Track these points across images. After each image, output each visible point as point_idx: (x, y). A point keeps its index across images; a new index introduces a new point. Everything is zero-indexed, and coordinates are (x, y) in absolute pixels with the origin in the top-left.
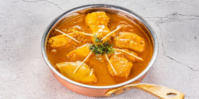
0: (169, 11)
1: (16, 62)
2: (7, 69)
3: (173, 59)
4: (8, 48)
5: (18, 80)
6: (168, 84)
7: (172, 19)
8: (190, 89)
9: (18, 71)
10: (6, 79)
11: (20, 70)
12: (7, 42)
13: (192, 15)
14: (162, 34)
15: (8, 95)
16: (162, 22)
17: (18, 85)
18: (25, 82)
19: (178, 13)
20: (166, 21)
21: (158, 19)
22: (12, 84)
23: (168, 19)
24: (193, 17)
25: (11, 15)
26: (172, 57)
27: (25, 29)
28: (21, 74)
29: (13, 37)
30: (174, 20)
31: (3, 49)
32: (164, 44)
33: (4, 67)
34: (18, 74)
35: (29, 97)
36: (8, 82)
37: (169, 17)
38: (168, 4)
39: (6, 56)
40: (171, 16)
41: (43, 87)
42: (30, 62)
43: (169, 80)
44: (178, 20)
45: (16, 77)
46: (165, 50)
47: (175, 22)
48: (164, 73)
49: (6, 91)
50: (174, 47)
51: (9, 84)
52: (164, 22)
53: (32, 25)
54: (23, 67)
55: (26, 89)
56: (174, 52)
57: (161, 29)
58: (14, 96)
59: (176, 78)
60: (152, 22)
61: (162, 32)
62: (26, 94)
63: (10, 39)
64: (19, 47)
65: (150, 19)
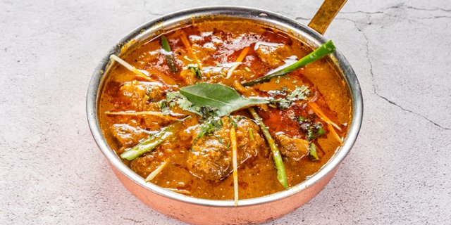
1: (40, 107)
2: (19, 123)
3: (394, 104)
4: (21, 76)
5: (44, 145)
6: (383, 158)
7: (391, 18)
8: (434, 169)
9: (45, 127)
10: (17, 143)
11: (49, 124)
12: (21, 63)
13: (437, 9)
14: (370, 48)
15: (20, 179)
16: (369, 22)
17: (42, 157)
18: (59, 151)
19: (406, 4)
20: (378, 20)
21: (360, 17)
22: (30, 154)
23: (384, 17)
24: (439, 13)
25: (31, 5)
26: (392, 99)
27: (60, 36)
28: (50, 133)
29: (33, 52)
30: (397, 18)
31: (11, 77)
32: (374, 70)
33: (11, 118)
34: (45, 133)
35: (69, 185)
36: (21, 149)
37: (386, 12)
39: (16, 95)
40: (390, 9)
41: (101, 162)
42: (71, 107)
43: (387, 148)
44: (405, 18)
45: (39, 139)
46: (377, 83)
47: (399, 23)
48: (375, 133)
49: (15, 169)
50: (398, 77)
51: (22, 155)
52: (374, 22)
53: (77, 26)
54: (56, 117)
55: (62, 165)
56: (397, 88)
57: (368, 37)
58: (34, 182)
59: (401, 146)
60: (348, 21)
61: (369, 44)
62: (60, 178)
63: (28, 57)
64: (46, 74)
65: (344, 16)
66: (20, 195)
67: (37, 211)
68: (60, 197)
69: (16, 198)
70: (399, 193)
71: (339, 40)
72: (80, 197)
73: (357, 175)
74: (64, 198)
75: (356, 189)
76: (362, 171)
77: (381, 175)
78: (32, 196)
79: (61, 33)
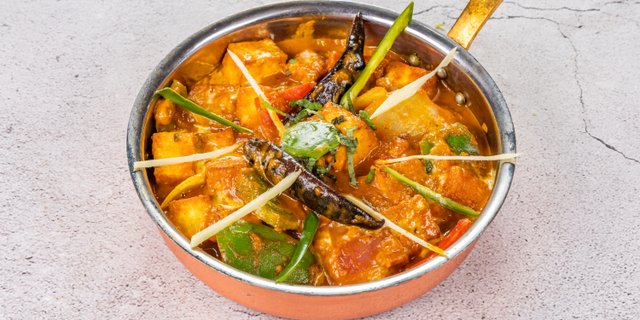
1: (110, 144)
2: (81, 169)
3: (613, 148)
4: (81, 99)
5: (118, 201)
6: (596, 229)
7: (611, 18)
9: (118, 174)
10: (80, 198)
11: (123, 170)
12: (79, 78)
14: (579, 64)
15: (87, 251)
16: (578, 25)
17: (116, 219)
18: (140, 211)
20: (592, 21)
21: (566, 15)
22: (98, 214)
23: (601, 17)
26: (610, 142)
27: (133, 38)
28: (126, 183)
29: (97, 63)
30: (619, 19)
31: (67, 101)
32: (585, 98)
33: (70, 161)
34: (118, 183)
35: (155, 260)
36: (85, 208)
37: (604, 9)
39: (76, 126)
40: (609, 5)
43: (602, 214)
44: (631, 20)
45: (111, 192)
46: (590, 116)
47: (622, 27)
48: (585, 192)
49: (79, 236)
50: (619, 109)
51: (88, 216)
52: (586, 24)
53: (157, 23)
55: (145, 231)
56: (618, 125)
57: (577, 48)
58: (106, 256)
59: (622, 211)
60: (548, 22)
61: (578, 58)
62: (143, 250)
63: (89, 70)
64: (117, 96)
65: (541, 14)
66: (87, 274)
67: (113, 298)
68: (144, 278)
69: (83, 279)
70: (619, 282)
71: (536, 51)
72: (172, 278)
73: (560, 253)
74: (149, 279)
75: (558, 274)
76: (566, 247)
77: (594, 255)
78: (105, 275)
79: (135, 34)
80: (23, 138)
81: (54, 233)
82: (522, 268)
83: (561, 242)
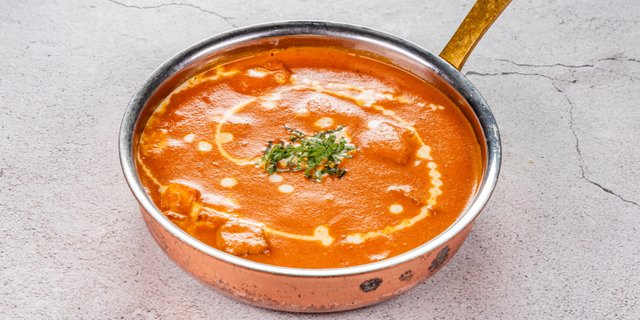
0: (597, 48)
1: (103, 187)
3: (611, 192)
4: (73, 146)
7: (606, 73)
9: (111, 215)
10: (73, 237)
11: (116, 212)
14: (574, 116)
15: (81, 285)
17: (110, 257)
19: (626, 54)
20: (587, 76)
21: (559, 71)
22: (94, 252)
23: (595, 72)
25: (80, 47)
27: (125, 91)
28: (119, 224)
29: (89, 113)
32: (581, 147)
33: (63, 203)
34: (111, 223)
35: (149, 294)
36: (78, 246)
37: (597, 65)
38: (593, 28)
40: (602, 61)
43: (601, 252)
44: (624, 75)
45: (104, 232)
46: (586, 163)
47: (616, 81)
48: (584, 232)
49: (72, 272)
50: (615, 156)
51: (82, 254)
52: (581, 79)
54: (126, 202)
55: (139, 267)
56: (614, 171)
57: (572, 101)
58: (100, 290)
60: (542, 78)
61: (573, 111)
62: (137, 285)
63: (80, 120)
64: (109, 143)
65: (536, 70)
66: (81, 306)
68: (139, 311)
69: (77, 311)
70: (620, 314)
71: (531, 104)
72: (167, 311)
74: (145, 312)
75: (559, 307)
76: (566, 283)
77: (595, 289)
78: (99, 308)
79: (126, 87)
80: (14, 181)
81: (47, 269)
82: (523, 302)
83: (561, 278)
